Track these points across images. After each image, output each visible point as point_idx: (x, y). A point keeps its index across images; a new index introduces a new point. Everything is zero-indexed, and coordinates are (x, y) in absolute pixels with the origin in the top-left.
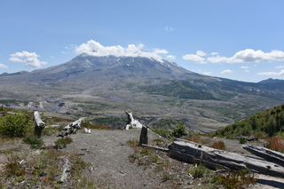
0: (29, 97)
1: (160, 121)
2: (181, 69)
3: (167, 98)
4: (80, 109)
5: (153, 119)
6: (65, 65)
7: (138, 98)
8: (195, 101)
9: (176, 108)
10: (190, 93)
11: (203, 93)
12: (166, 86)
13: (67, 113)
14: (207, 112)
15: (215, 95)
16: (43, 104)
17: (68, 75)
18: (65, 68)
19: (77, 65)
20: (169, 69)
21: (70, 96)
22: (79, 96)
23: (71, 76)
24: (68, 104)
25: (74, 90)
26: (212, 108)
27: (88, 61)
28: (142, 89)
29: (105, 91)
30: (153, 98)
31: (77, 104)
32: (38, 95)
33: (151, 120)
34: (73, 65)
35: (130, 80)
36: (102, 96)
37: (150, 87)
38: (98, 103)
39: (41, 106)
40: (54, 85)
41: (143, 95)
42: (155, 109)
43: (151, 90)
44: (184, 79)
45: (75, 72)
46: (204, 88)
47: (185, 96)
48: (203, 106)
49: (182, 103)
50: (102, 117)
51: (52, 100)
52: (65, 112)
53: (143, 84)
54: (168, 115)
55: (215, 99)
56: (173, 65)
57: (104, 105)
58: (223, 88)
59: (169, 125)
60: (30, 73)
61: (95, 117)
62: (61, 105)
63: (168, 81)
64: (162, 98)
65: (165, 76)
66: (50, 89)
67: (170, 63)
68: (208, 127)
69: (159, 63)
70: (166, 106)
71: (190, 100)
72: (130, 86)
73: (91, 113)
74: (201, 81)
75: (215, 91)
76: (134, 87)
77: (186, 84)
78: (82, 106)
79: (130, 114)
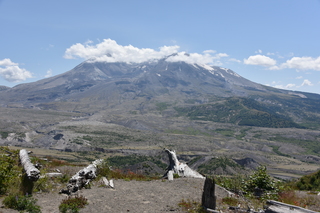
0: (9, 125)
1: (210, 161)
2: (241, 79)
3: (220, 125)
4: (87, 143)
5: (198, 158)
6: (64, 76)
7: (175, 125)
8: (265, 129)
9: (234, 141)
10: (256, 117)
11: (277, 117)
12: (219, 106)
13: (67, 150)
14: (285, 147)
15: (297, 120)
16: (31, 136)
17: (68, 91)
18: (63, 82)
19: (80, 76)
20: (223, 80)
21: (71, 124)
22: (85, 123)
23: (73, 93)
24: (69, 135)
25: (78, 114)
26: (292, 140)
27: (97, 70)
28: (181, 111)
29: (124, 116)
30: (198, 126)
31: (82, 135)
32: (23, 123)
33: (195, 160)
34: (75, 76)
35: (162, 98)
36: (120, 123)
37: (193, 108)
38: (114, 134)
39: (27, 139)
40: (46, 107)
41: (182, 121)
42: (202, 142)
43: (194, 113)
44: (246, 95)
45: (78, 87)
46: (278, 109)
47: (248, 122)
48: (278, 138)
49: (244, 133)
50: (121, 155)
51: (44, 130)
52: (63, 147)
53: (181, 104)
54: (221, 152)
55: (297, 126)
56: (230, 74)
57: (122, 137)
58: (309, 109)
59: (224, 167)
60: (12, 90)
61: (109, 155)
62: (58, 137)
63: (221, 98)
64: (212, 125)
65: (217, 92)
66: (40, 113)
67: (223, 72)
68: (288, 171)
69: (206, 71)
70: (219, 137)
71: (256, 129)
72: (162, 107)
73: (103, 150)
74: (273, 98)
75: (296, 113)
76: (169, 109)
77: (250, 102)
78: (90, 139)
79: (173, 153)
